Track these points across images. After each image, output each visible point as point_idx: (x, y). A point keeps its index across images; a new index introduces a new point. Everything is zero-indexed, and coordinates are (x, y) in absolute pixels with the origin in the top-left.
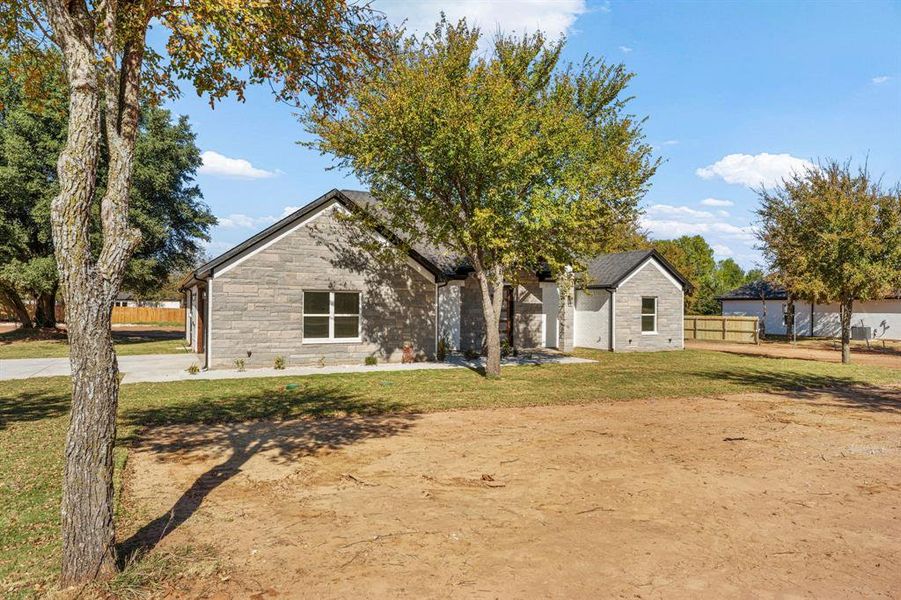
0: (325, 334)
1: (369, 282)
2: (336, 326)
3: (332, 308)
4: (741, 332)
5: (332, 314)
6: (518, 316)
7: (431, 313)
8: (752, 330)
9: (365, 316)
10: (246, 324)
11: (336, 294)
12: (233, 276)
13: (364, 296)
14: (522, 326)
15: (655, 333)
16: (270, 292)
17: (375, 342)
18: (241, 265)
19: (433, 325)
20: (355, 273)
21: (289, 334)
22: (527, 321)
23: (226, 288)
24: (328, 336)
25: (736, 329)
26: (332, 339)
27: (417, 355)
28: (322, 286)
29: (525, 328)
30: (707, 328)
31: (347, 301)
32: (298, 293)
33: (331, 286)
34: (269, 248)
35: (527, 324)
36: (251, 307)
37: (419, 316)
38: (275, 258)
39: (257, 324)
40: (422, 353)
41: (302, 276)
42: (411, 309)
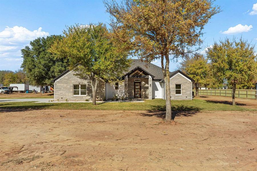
0: (79, 94)
1: (88, 82)
2: (81, 92)
3: (80, 88)
4: (252, 95)
5: (80, 90)
6: (142, 90)
7: (104, 89)
8: (255, 94)
9: (87, 90)
10: (61, 92)
11: (81, 85)
12: (59, 82)
13: (87, 86)
14: (144, 93)
15: (181, 95)
16: (66, 85)
17: (90, 96)
18: (60, 80)
19: (104, 92)
20: (85, 80)
21: (70, 94)
22: (145, 91)
23: (57, 84)
24: (79, 95)
25: (250, 94)
26: (80, 95)
27: (100, 99)
28: (77, 83)
29: (145, 93)
30: (242, 94)
31: (83, 87)
32: (72, 85)
33: (79, 83)
34: (66, 76)
35: (146, 92)
36: (62, 88)
37: (100, 90)
38: (67, 78)
39: (63, 92)
40: (101, 99)
41: (73, 81)
42: (99, 88)
